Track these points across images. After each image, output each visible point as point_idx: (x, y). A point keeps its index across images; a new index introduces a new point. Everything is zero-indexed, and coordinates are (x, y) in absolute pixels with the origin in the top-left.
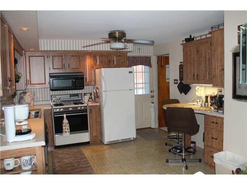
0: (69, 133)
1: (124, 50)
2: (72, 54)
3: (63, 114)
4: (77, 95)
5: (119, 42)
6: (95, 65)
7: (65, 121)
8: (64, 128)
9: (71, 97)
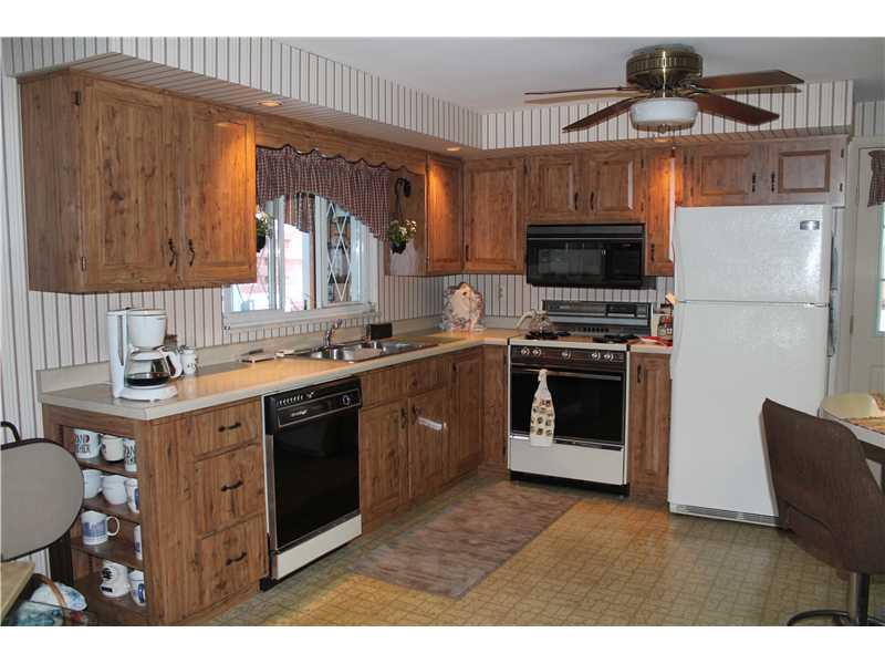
0: (551, 438)
1: (685, 132)
2: (606, 156)
3: (540, 369)
4: (631, 308)
5: (668, 96)
6: (692, 194)
7: (543, 394)
8: (534, 416)
9: (608, 311)
